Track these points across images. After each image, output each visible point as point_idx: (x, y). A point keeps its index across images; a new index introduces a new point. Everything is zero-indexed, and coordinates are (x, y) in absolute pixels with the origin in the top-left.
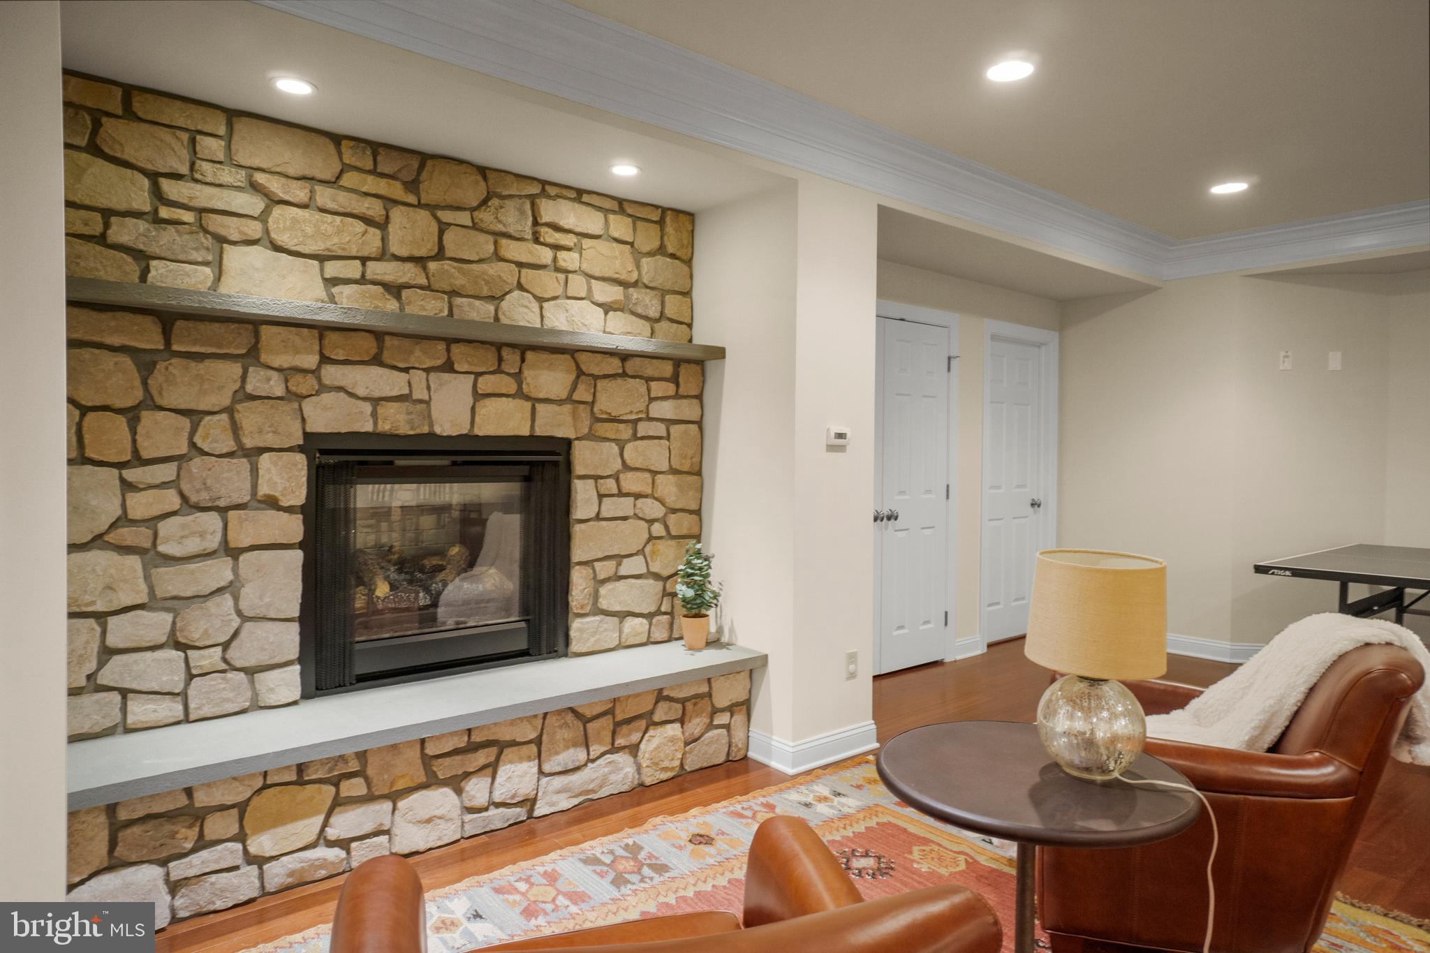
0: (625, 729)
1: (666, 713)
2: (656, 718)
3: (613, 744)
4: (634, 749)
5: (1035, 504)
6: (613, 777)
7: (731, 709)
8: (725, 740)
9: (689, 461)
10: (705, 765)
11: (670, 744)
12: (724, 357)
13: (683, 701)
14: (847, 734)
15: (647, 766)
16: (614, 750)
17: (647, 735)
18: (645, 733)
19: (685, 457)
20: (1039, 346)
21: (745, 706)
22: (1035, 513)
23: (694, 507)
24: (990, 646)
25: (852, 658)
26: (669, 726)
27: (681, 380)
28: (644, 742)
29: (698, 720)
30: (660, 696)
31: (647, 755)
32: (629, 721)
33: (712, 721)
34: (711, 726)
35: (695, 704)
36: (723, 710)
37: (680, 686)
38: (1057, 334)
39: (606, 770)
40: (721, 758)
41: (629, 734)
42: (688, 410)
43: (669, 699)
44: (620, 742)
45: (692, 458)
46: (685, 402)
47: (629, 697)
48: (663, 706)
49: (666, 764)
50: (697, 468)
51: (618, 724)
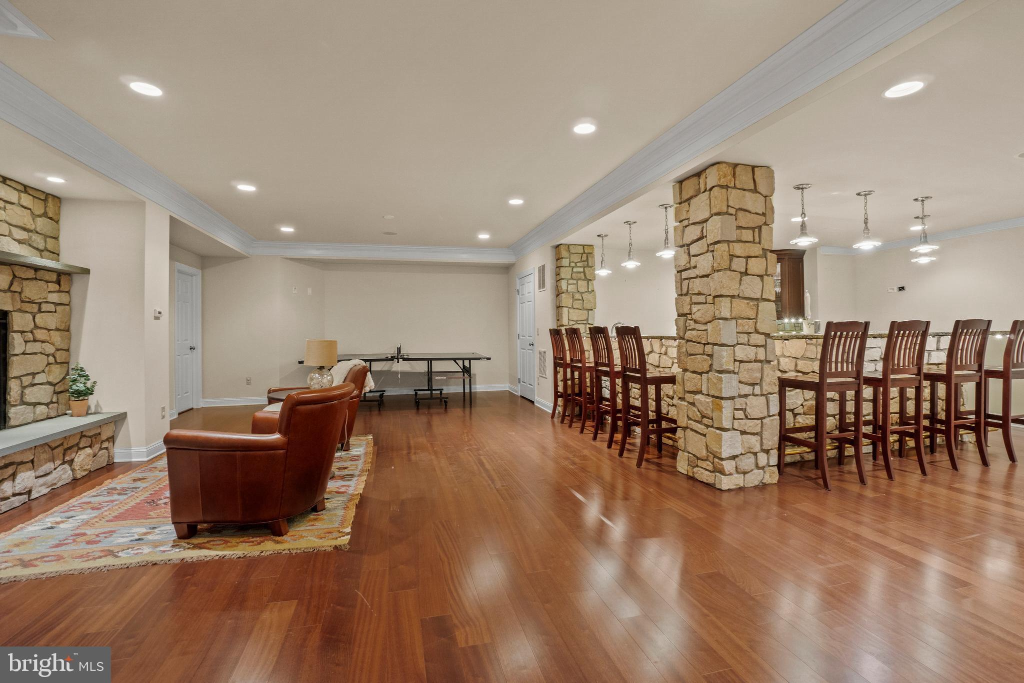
0: (69, 451)
1: (85, 443)
2: (81, 446)
3: (64, 459)
4: (71, 462)
5: (192, 348)
6: (63, 477)
7: (108, 440)
8: (107, 455)
9: (64, 324)
10: (99, 467)
11: (88, 457)
12: (89, 274)
13: (90, 437)
14: (151, 448)
15: (78, 469)
16: (64, 463)
17: (78, 454)
18: (77, 453)
19: (63, 323)
20: (192, 276)
21: (112, 439)
22: (192, 352)
23: (66, 348)
24: (179, 414)
25: (163, 409)
26: (87, 449)
27: (62, 283)
28: (76, 458)
29: (97, 445)
30: (82, 435)
31: (78, 464)
32: (70, 448)
33: (101, 446)
34: (101, 449)
35: (96, 438)
36: (104, 441)
37: (90, 430)
38: (201, 271)
39: (62, 472)
40: (104, 464)
41: (71, 454)
42: (64, 298)
43: (85, 436)
44: (67, 458)
45: (66, 323)
46: (63, 294)
47: (70, 436)
48: (84, 439)
49: (86, 467)
50: (67, 328)
51: (66, 450)
